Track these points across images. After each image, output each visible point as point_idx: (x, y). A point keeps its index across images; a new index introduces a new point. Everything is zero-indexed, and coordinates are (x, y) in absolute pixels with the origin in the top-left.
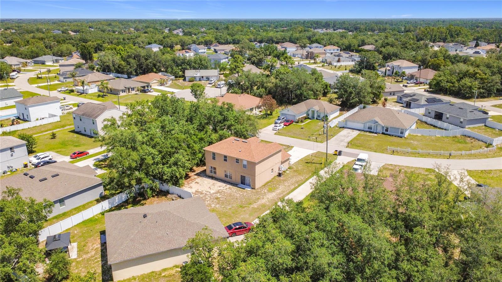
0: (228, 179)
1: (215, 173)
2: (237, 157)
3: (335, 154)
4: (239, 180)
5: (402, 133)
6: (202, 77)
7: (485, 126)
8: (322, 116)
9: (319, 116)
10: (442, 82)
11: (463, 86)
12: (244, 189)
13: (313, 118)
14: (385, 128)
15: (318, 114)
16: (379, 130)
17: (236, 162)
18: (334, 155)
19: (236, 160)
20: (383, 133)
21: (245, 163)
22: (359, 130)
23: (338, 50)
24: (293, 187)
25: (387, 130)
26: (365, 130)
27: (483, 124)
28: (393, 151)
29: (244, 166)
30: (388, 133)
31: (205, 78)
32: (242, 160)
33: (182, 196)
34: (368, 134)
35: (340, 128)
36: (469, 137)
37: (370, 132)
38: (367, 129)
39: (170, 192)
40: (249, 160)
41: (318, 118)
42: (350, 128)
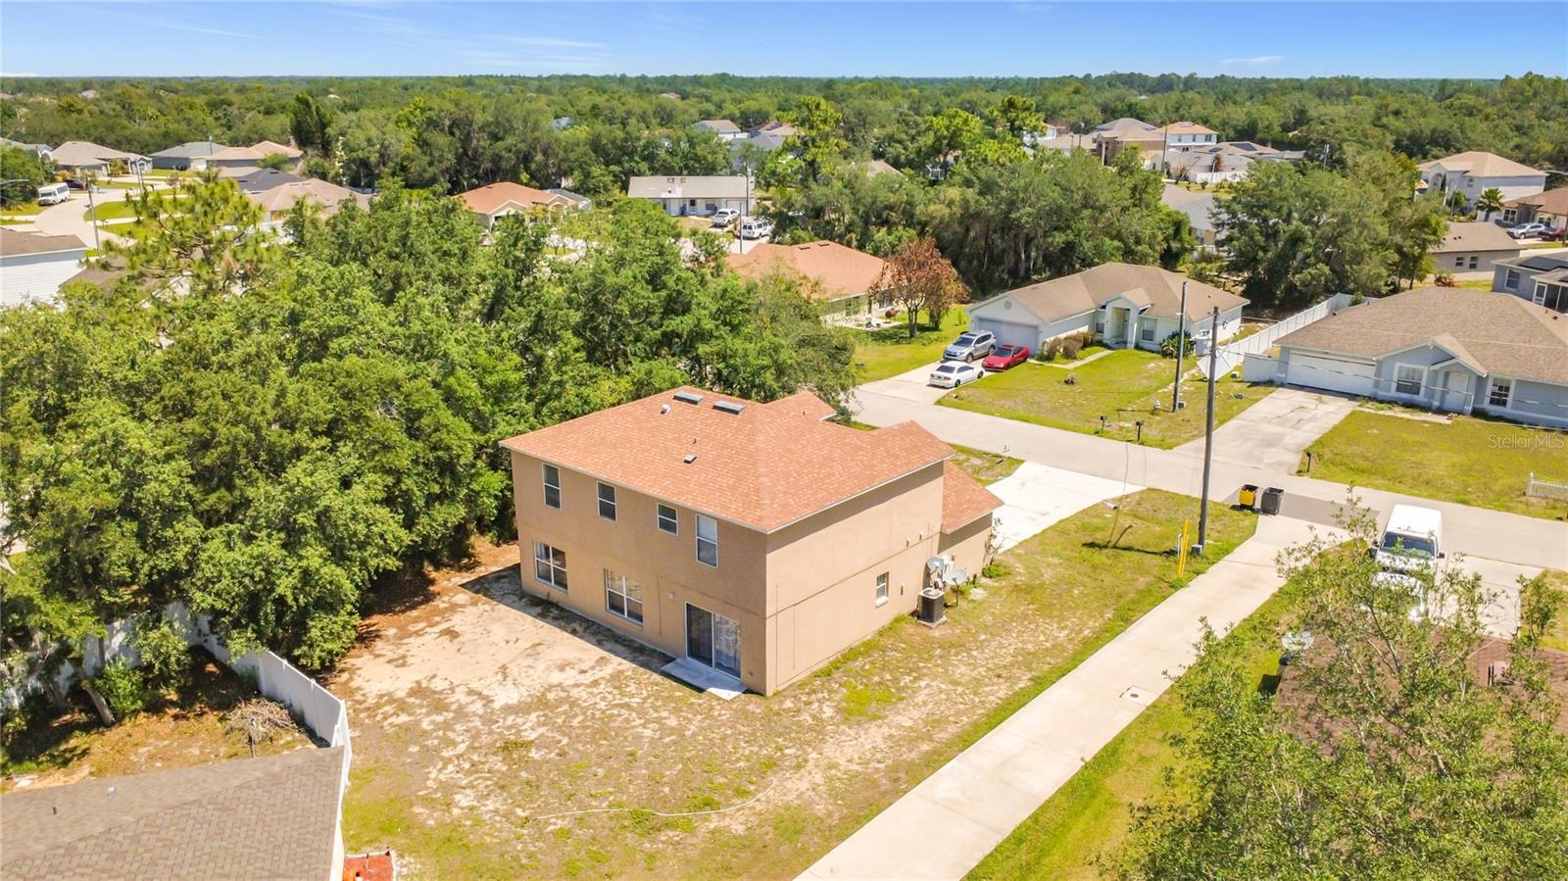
2: (664, 495)
3: (1243, 507)
6: (693, 202)
8: (1162, 333)
9: (1148, 335)
12: (701, 690)
13: (1123, 343)
14: (1490, 389)
15: (1147, 326)
16: (1460, 391)
17: (664, 525)
18: (1234, 507)
19: (664, 510)
20: (1477, 413)
21: (708, 532)
22: (1352, 397)
23: (1208, 138)
24: (1002, 691)
25: (1499, 399)
26: (1381, 394)
29: (705, 552)
30: (1508, 410)
31: (701, 206)
32: (693, 515)
33: (309, 718)
34: (1399, 413)
35: (1255, 384)
37: (1409, 405)
38: (1393, 393)
40: (732, 518)
41: (1146, 344)
42: (1302, 387)
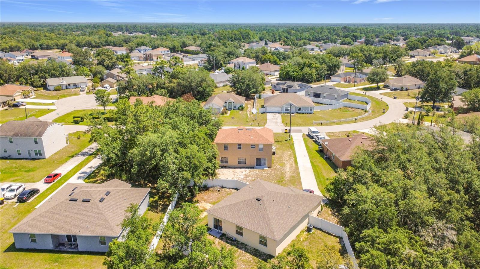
0: (242, 165)
1: (226, 162)
2: (252, 143)
3: (286, 133)
4: (254, 163)
5: (311, 110)
6: (69, 85)
7: (348, 99)
8: (238, 106)
9: (235, 107)
10: (290, 72)
11: (306, 74)
13: (231, 109)
14: (298, 109)
15: (235, 105)
16: (294, 110)
17: (252, 147)
19: (252, 145)
20: (297, 113)
21: (261, 146)
22: (279, 113)
23: (168, 51)
25: (299, 110)
26: (283, 112)
27: (347, 98)
28: (322, 123)
29: (261, 150)
30: (301, 112)
31: (72, 86)
32: (258, 145)
33: (224, 186)
35: (262, 113)
36: (350, 107)
37: (288, 113)
38: (285, 112)
39: (209, 186)
40: (266, 143)
41: (235, 109)
42: (270, 113)
